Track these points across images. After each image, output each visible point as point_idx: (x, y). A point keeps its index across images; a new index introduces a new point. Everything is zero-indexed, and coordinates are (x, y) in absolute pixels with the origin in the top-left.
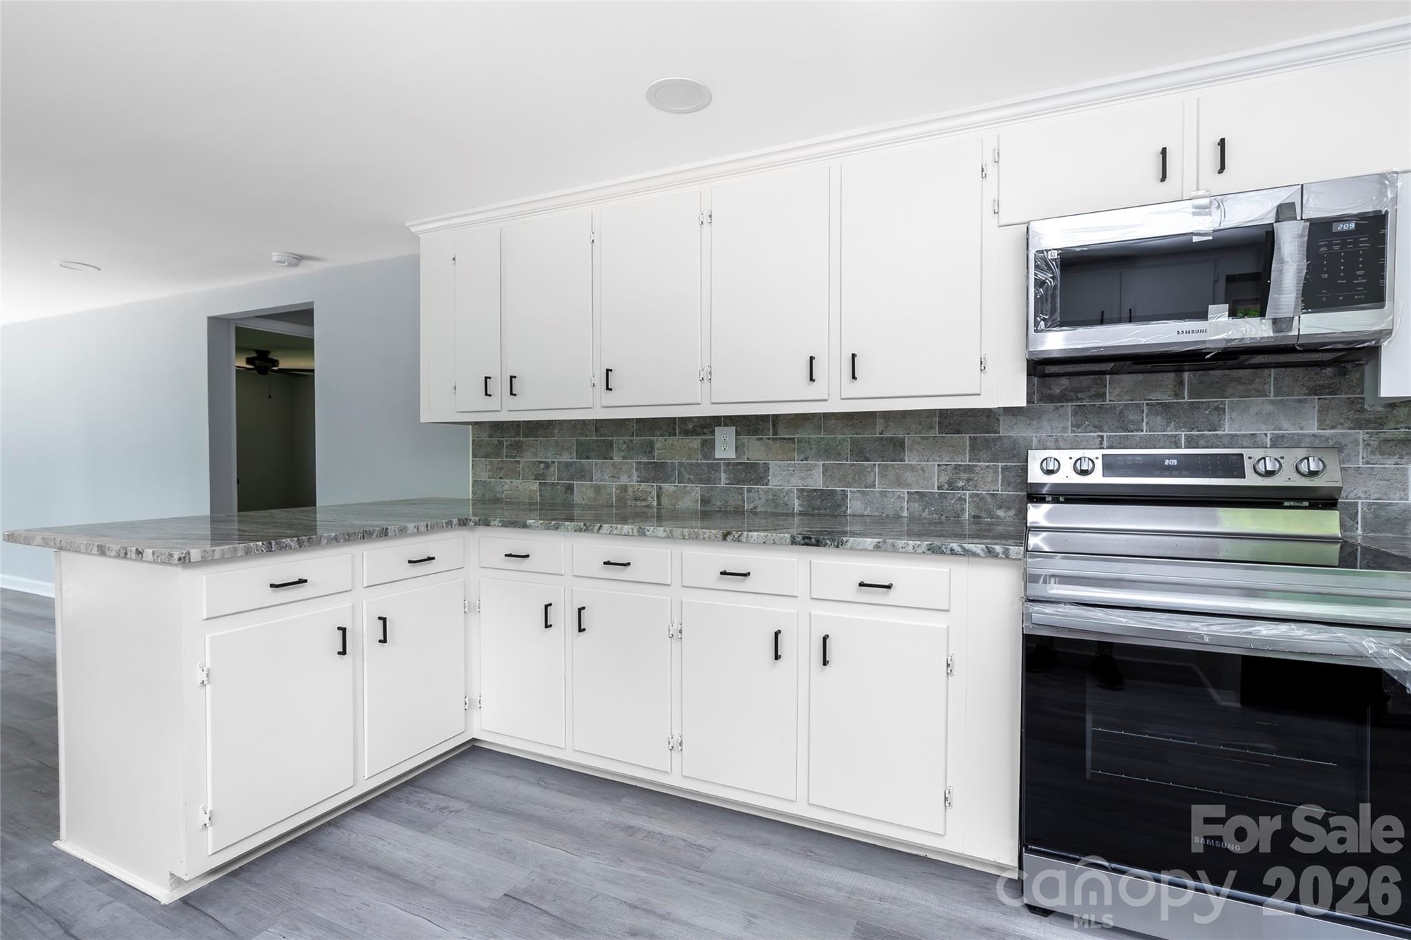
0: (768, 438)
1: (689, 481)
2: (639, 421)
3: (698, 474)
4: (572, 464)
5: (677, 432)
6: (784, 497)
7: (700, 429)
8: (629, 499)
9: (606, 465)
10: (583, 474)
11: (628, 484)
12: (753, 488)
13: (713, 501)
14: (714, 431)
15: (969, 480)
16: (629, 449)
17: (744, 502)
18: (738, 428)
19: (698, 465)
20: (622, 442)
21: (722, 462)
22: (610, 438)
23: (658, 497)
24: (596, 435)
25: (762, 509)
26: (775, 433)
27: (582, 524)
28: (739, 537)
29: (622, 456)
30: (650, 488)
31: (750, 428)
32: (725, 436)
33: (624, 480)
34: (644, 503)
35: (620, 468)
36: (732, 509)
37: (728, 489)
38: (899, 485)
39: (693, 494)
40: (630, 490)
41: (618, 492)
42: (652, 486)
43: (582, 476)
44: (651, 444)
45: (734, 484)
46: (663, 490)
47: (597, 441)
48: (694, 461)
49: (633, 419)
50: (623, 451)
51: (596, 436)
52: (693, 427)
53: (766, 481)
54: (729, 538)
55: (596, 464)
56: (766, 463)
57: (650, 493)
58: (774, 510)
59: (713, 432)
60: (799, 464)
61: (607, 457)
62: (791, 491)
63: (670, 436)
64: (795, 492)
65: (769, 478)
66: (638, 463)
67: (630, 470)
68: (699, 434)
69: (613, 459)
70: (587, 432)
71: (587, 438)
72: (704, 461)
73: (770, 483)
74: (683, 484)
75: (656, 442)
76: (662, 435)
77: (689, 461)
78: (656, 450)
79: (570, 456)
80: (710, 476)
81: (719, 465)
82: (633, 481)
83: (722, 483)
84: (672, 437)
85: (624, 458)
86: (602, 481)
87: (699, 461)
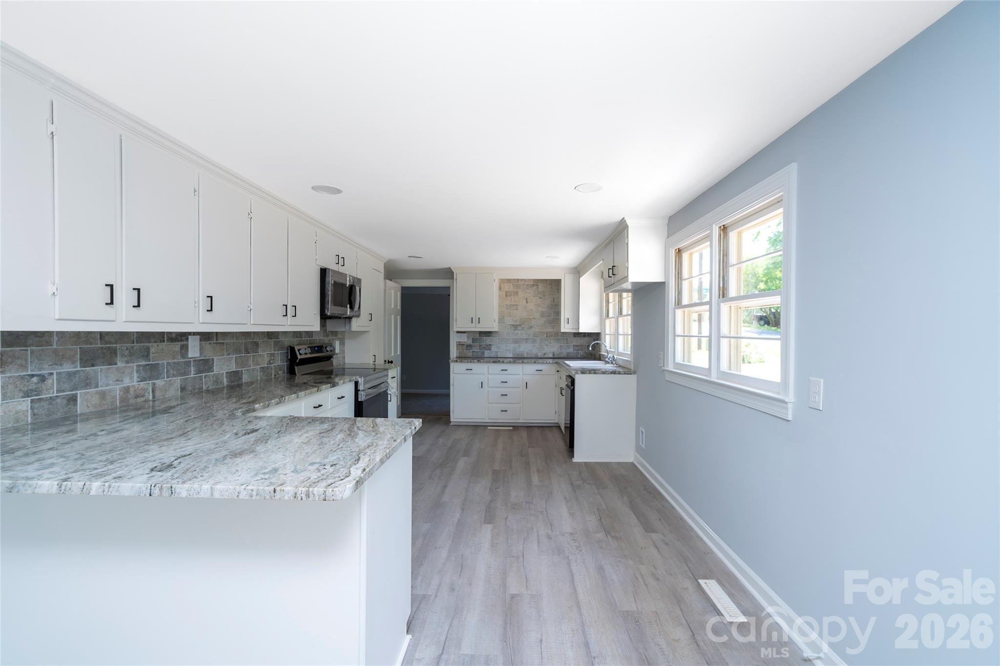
0: (214, 343)
1: (174, 375)
3: (179, 370)
4: (75, 373)
5: (166, 339)
6: (221, 377)
7: (179, 337)
8: (131, 398)
9: (111, 371)
10: (87, 382)
11: (130, 385)
12: (207, 375)
13: (186, 388)
14: (188, 339)
15: (274, 359)
16: (131, 354)
17: (202, 385)
18: (201, 337)
19: (178, 363)
20: (125, 348)
21: (192, 359)
22: (114, 345)
23: (153, 391)
25: (211, 387)
26: (217, 340)
30: (147, 385)
31: (206, 337)
32: (194, 342)
33: (127, 382)
34: (143, 399)
35: (123, 372)
36: (197, 391)
37: (194, 377)
38: (257, 364)
39: (175, 385)
40: (132, 390)
41: (121, 393)
42: (149, 383)
43: (87, 385)
44: (148, 350)
45: (197, 374)
46: (157, 386)
48: (176, 361)
50: (125, 356)
51: (101, 343)
52: (176, 336)
53: (212, 369)
55: (101, 371)
56: (212, 359)
57: (147, 389)
58: (216, 387)
59: (187, 339)
60: (226, 358)
61: (112, 363)
62: (223, 374)
64: (225, 374)
65: (214, 367)
66: (138, 366)
67: (132, 373)
68: (178, 341)
69: (117, 364)
70: (91, 340)
71: (92, 346)
72: (182, 360)
73: (215, 371)
74: (169, 379)
75: (151, 348)
76: (155, 342)
77: (173, 361)
78: (151, 354)
79: (73, 366)
80: (186, 370)
81: (190, 362)
82: (133, 382)
83: (192, 374)
84: (162, 343)
85: (127, 362)
86: (106, 386)
87: (180, 361)
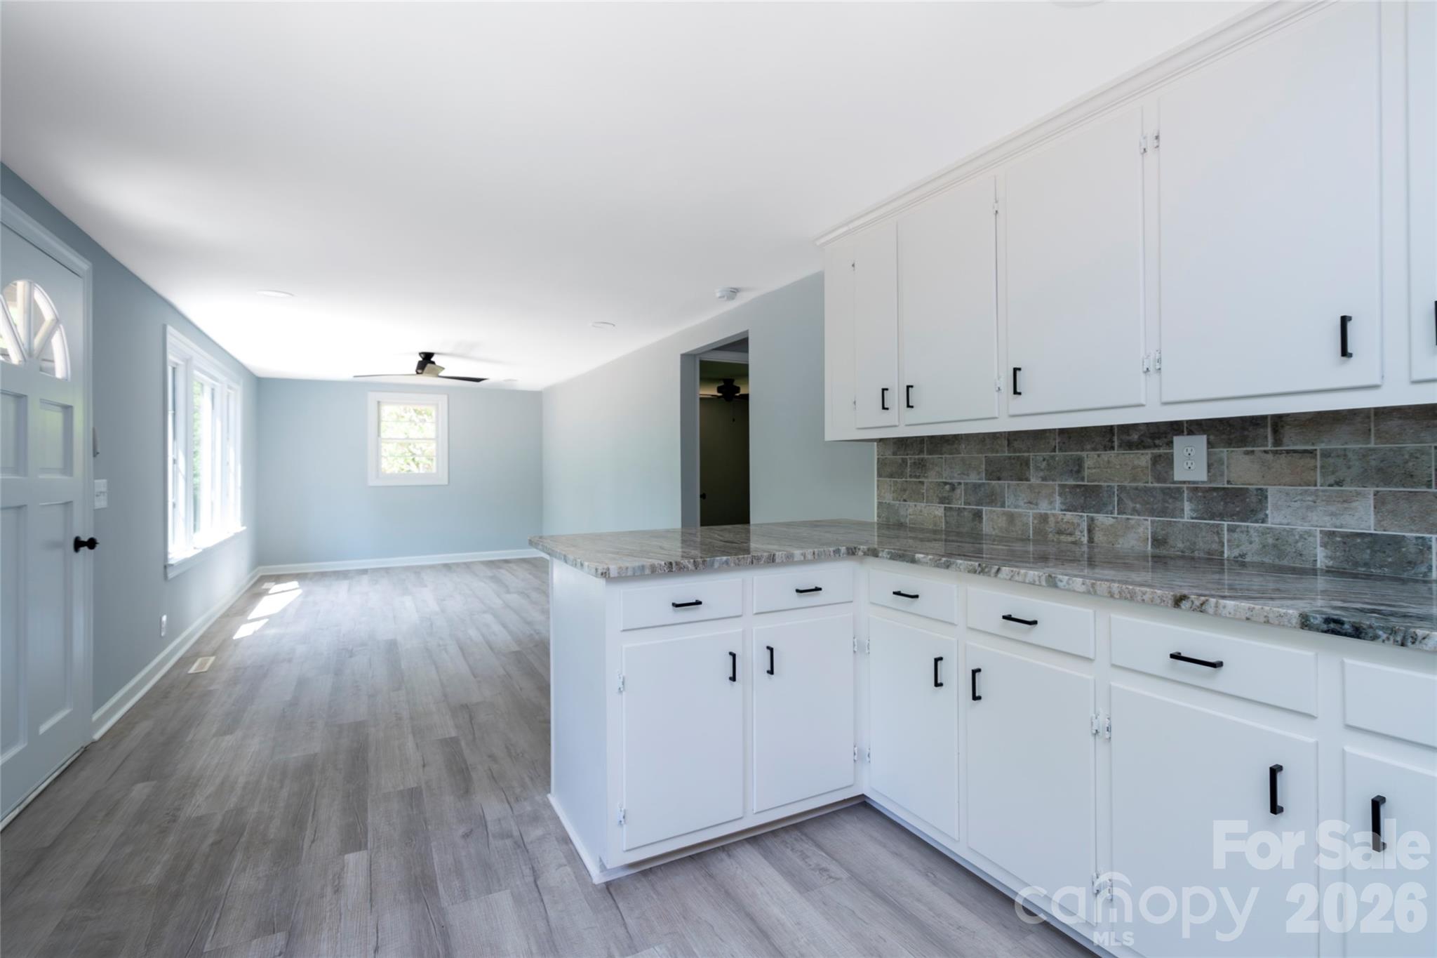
0: (1266, 452)
1: (1135, 511)
2: (1062, 431)
3: (1147, 503)
4: (980, 485)
5: (1116, 444)
6: (1297, 542)
7: (1150, 441)
8: (1051, 532)
9: (1021, 488)
10: (993, 499)
11: (1049, 512)
12: (1239, 526)
13: (1171, 542)
14: (1172, 442)
16: (1050, 467)
17: (1223, 546)
18: (1212, 437)
19: (1147, 490)
20: (1042, 459)
21: (1185, 486)
22: (1026, 455)
23: (1090, 531)
24: (1008, 450)
25: (1257, 559)
26: (1277, 442)
27: (977, 564)
28: (1202, 605)
29: (1041, 477)
30: (1080, 520)
31: (1232, 436)
32: (1189, 449)
33: (1043, 508)
34: (1070, 539)
35: (1039, 492)
36: (1202, 555)
37: (1194, 526)
39: (1141, 530)
40: (1052, 520)
41: (1036, 522)
42: (1081, 516)
43: (993, 501)
44: (1079, 463)
45: (1205, 519)
46: (1097, 522)
47: (1010, 458)
48: (1141, 485)
49: (1055, 430)
50: (1042, 470)
51: (1009, 452)
52: (1139, 438)
53: (1261, 516)
54: (1185, 604)
55: (1008, 487)
56: (1260, 489)
57: (1079, 525)
58: (1277, 562)
59: (1170, 444)
60: (1323, 491)
61: (1022, 478)
62: (1309, 533)
63: (1106, 450)
64: (1319, 536)
65: (1267, 512)
66: (1062, 486)
67: (1051, 495)
68: (1149, 447)
69: (1029, 480)
70: (997, 447)
71: (998, 455)
72: (1156, 485)
73: (1270, 519)
74: (1124, 516)
75: (1086, 458)
76: (1094, 449)
77: (1134, 485)
78: (1086, 470)
79: (978, 477)
80: (1167, 505)
81: (1180, 491)
82: (1055, 509)
83: (1186, 517)
84: (1109, 452)
85: (1044, 479)
86: (1016, 508)
87: (1150, 485)
